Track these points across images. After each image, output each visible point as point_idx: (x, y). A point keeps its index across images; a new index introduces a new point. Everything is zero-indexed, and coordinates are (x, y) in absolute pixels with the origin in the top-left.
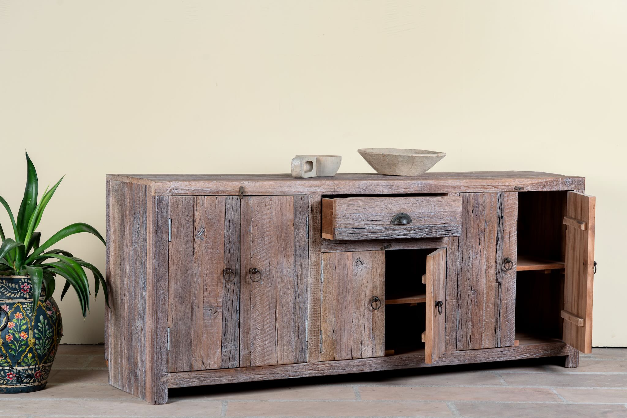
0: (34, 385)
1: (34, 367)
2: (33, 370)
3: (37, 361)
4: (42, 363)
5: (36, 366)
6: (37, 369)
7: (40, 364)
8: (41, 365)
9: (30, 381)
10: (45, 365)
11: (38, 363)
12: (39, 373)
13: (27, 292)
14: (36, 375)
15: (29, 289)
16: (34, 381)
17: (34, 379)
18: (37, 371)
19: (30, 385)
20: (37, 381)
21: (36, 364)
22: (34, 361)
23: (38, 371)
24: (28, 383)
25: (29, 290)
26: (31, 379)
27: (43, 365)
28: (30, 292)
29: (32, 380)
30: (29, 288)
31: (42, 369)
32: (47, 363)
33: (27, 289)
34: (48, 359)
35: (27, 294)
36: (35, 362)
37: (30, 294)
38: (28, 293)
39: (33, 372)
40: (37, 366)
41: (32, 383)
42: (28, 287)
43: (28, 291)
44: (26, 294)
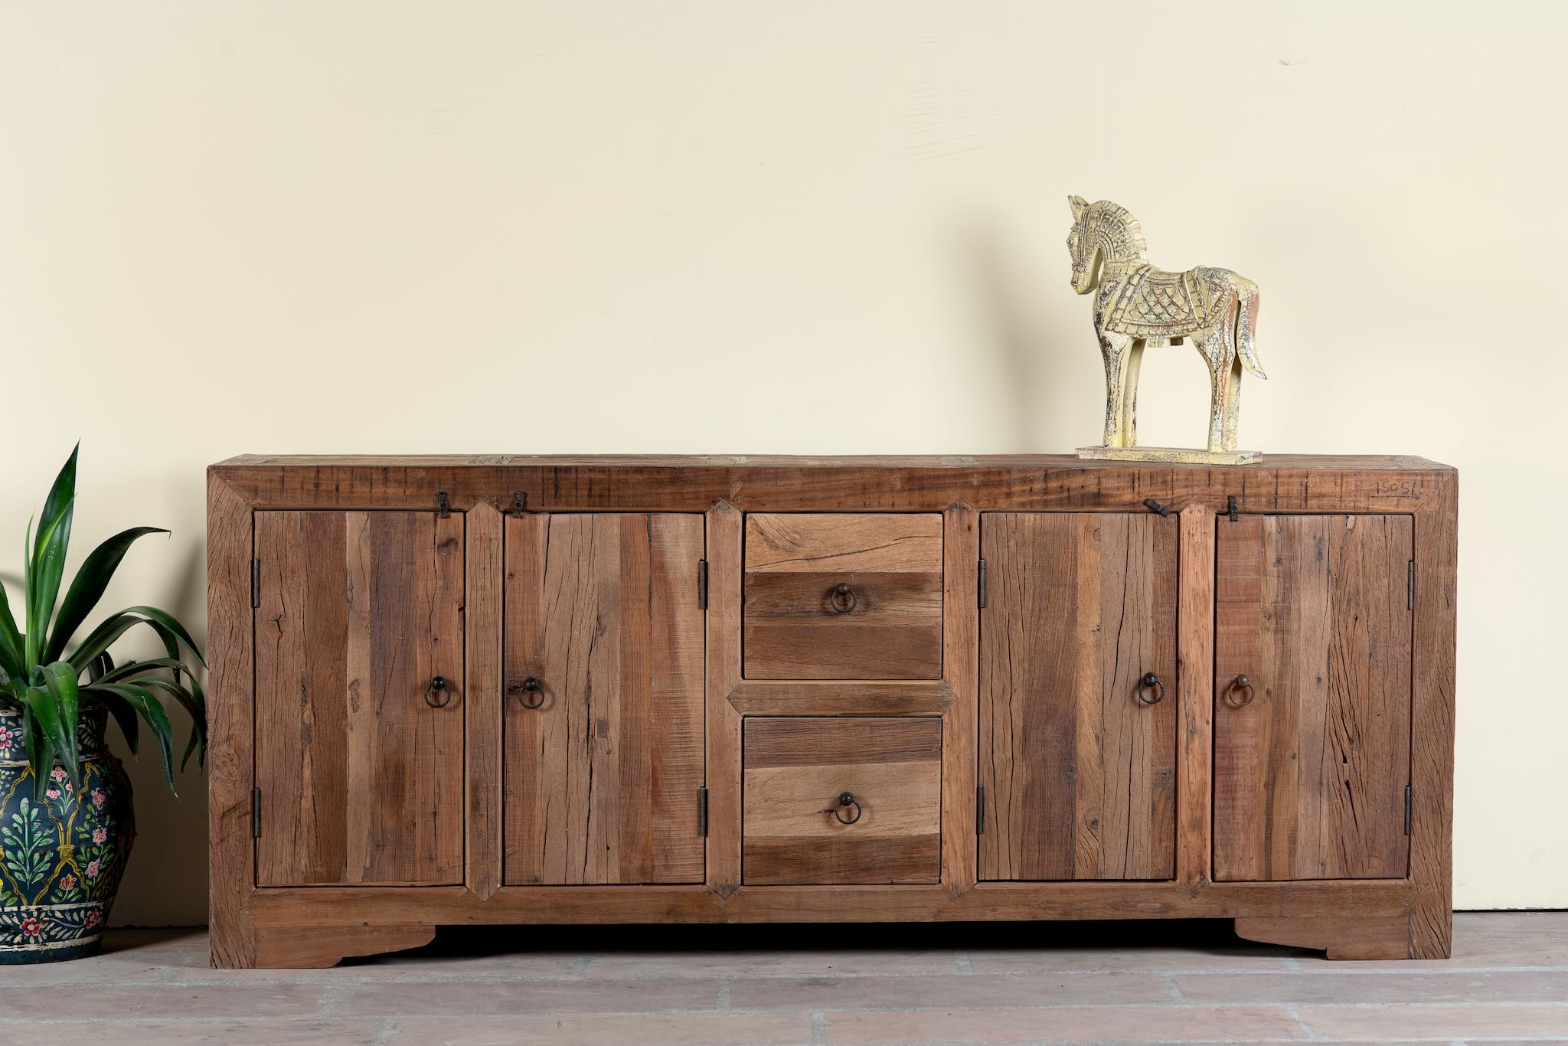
0: (26, 949)
1: (15, 909)
2: (13, 916)
3: (19, 896)
4: (34, 903)
5: (19, 908)
6: (24, 915)
7: (30, 904)
8: (33, 908)
9: (12, 939)
10: (46, 908)
11: (24, 901)
12: (33, 923)
13: (6, 747)
14: (25, 928)
15: (11, 739)
16: (25, 941)
17: (23, 937)
18: (27, 920)
19: (15, 948)
20: (32, 940)
21: (19, 904)
22: (11, 897)
23: (29, 918)
24: (11, 944)
25: (10, 742)
26: (16, 934)
27: (40, 906)
28: (13, 747)
29: (18, 939)
30: (11, 737)
31: (39, 915)
32: (52, 904)
33: (7, 739)
34: (51, 892)
35: (6, 749)
36: (16, 899)
37: (13, 750)
38: (10, 749)
39: (15, 920)
40: (23, 908)
41: (18, 944)
42: (9, 735)
43: (8, 743)
44: (4, 750)
